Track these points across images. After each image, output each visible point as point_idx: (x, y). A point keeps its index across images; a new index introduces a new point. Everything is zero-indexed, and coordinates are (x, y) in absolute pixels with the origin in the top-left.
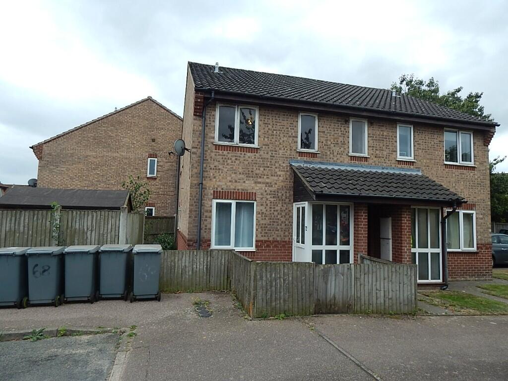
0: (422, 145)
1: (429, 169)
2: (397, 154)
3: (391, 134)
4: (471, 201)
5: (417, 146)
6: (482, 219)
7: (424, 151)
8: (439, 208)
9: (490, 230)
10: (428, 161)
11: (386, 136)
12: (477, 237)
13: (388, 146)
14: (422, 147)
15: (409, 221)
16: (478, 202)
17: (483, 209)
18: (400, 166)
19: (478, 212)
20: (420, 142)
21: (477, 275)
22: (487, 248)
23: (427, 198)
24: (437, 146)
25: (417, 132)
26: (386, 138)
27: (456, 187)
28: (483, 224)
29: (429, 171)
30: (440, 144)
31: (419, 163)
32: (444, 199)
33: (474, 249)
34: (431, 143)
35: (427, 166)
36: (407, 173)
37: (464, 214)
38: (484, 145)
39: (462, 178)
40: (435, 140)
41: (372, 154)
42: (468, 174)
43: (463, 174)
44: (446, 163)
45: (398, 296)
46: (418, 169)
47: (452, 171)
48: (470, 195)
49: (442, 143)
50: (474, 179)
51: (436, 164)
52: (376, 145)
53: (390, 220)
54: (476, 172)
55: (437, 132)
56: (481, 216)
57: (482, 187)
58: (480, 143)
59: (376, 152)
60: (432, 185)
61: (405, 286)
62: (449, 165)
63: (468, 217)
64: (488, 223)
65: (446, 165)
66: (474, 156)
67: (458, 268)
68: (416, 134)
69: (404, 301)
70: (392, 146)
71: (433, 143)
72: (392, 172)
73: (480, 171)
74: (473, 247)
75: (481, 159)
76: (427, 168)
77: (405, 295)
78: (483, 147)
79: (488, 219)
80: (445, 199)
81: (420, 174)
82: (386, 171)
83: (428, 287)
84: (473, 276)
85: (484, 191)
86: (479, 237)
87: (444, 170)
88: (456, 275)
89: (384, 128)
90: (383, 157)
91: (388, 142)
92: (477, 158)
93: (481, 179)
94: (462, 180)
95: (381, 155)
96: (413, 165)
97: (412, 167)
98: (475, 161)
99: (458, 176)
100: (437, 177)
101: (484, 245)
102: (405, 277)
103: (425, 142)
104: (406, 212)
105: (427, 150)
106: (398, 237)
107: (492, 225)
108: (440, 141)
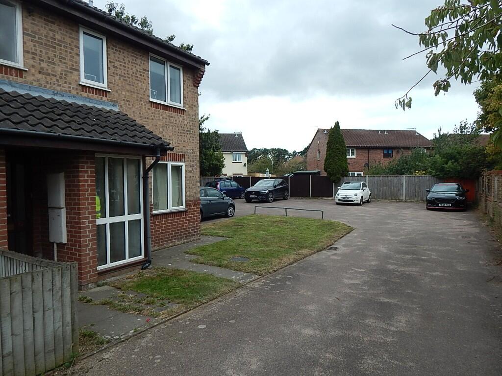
0: (120, 69)
1: (129, 105)
2: (79, 75)
3: (68, 40)
4: (180, 150)
5: (113, 70)
6: (191, 172)
7: (122, 78)
8: (141, 158)
9: (199, 184)
10: (128, 94)
11: (59, 41)
12: (186, 193)
13: (65, 59)
14: (119, 72)
15: (92, 177)
16: (187, 152)
17: (192, 160)
18: (85, 94)
19: (187, 163)
20: (117, 64)
21: (186, 237)
22: (196, 205)
23: (119, 141)
24: (141, 75)
25: (112, 49)
26: (61, 46)
27: (164, 133)
28: (192, 178)
29: (130, 109)
30: (144, 73)
31: (116, 95)
32: (143, 143)
33: (183, 208)
34: (132, 69)
35: (127, 101)
36: (96, 106)
37: (173, 166)
38: (194, 86)
39: (170, 123)
40: (138, 67)
41: (33, 66)
42: (177, 118)
43: (172, 117)
44: (151, 100)
45: (30, 340)
46: (114, 102)
47: (159, 111)
48: (179, 144)
49: (146, 72)
50: (183, 126)
51: (139, 99)
52: (41, 51)
53: (62, 177)
54: (185, 117)
55: (140, 56)
56: (190, 169)
57: (191, 135)
58: (190, 82)
59: (40, 64)
60: (129, 125)
61: (49, 313)
62: (156, 103)
63: (177, 170)
64: (197, 177)
65: (152, 102)
66: (184, 97)
67: (165, 232)
68: (111, 51)
69: (45, 344)
70: (70, 60)
71: (134, 69)
72: (70, 101)
73: (190, 115)
74: (182, 205)
75: (191, 102)
76: (127, 103)
77: (50, 330)
78: (193, 88)
79: (197, 172)
80: (145, 143)
81: (117, 110)
82: (58, 98)
83: (125, 270)
84: (181, 238)
85: (193, 140)
86: (188, 193)
87: (149, 109)
88: (164, 241)
89: (55, 27)
90: (56, 76)
91: (64, 53)
92: (187, 99)
93: (190, 126)
94: (170, 124)
95: (50, 71)
96: (106, 96)
97: (105, 99)
98: (184, 103)
99: (166, 118)
100: (141, 117)
101: (193, 201)
102: (48, 296)
103: (125, 67)
104: (87, 163)
105: (127, 78)
106: (75, 204)
107: (200, 178)
108: (144, 70)
